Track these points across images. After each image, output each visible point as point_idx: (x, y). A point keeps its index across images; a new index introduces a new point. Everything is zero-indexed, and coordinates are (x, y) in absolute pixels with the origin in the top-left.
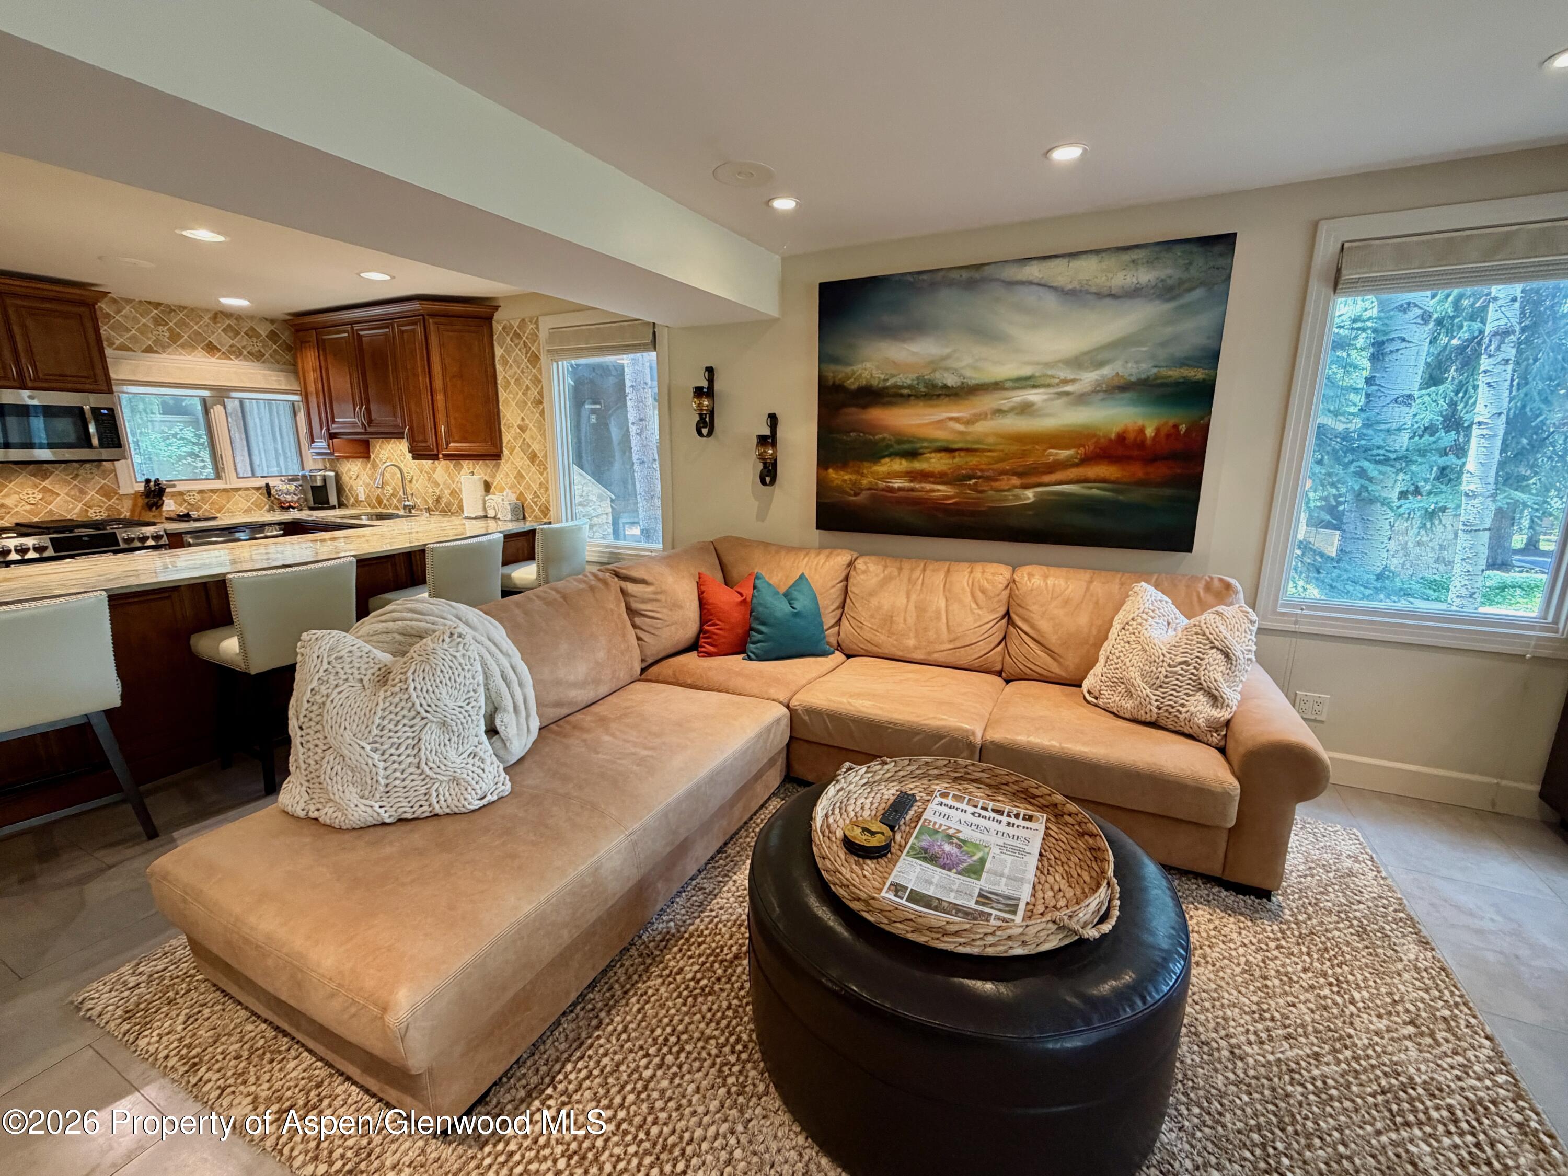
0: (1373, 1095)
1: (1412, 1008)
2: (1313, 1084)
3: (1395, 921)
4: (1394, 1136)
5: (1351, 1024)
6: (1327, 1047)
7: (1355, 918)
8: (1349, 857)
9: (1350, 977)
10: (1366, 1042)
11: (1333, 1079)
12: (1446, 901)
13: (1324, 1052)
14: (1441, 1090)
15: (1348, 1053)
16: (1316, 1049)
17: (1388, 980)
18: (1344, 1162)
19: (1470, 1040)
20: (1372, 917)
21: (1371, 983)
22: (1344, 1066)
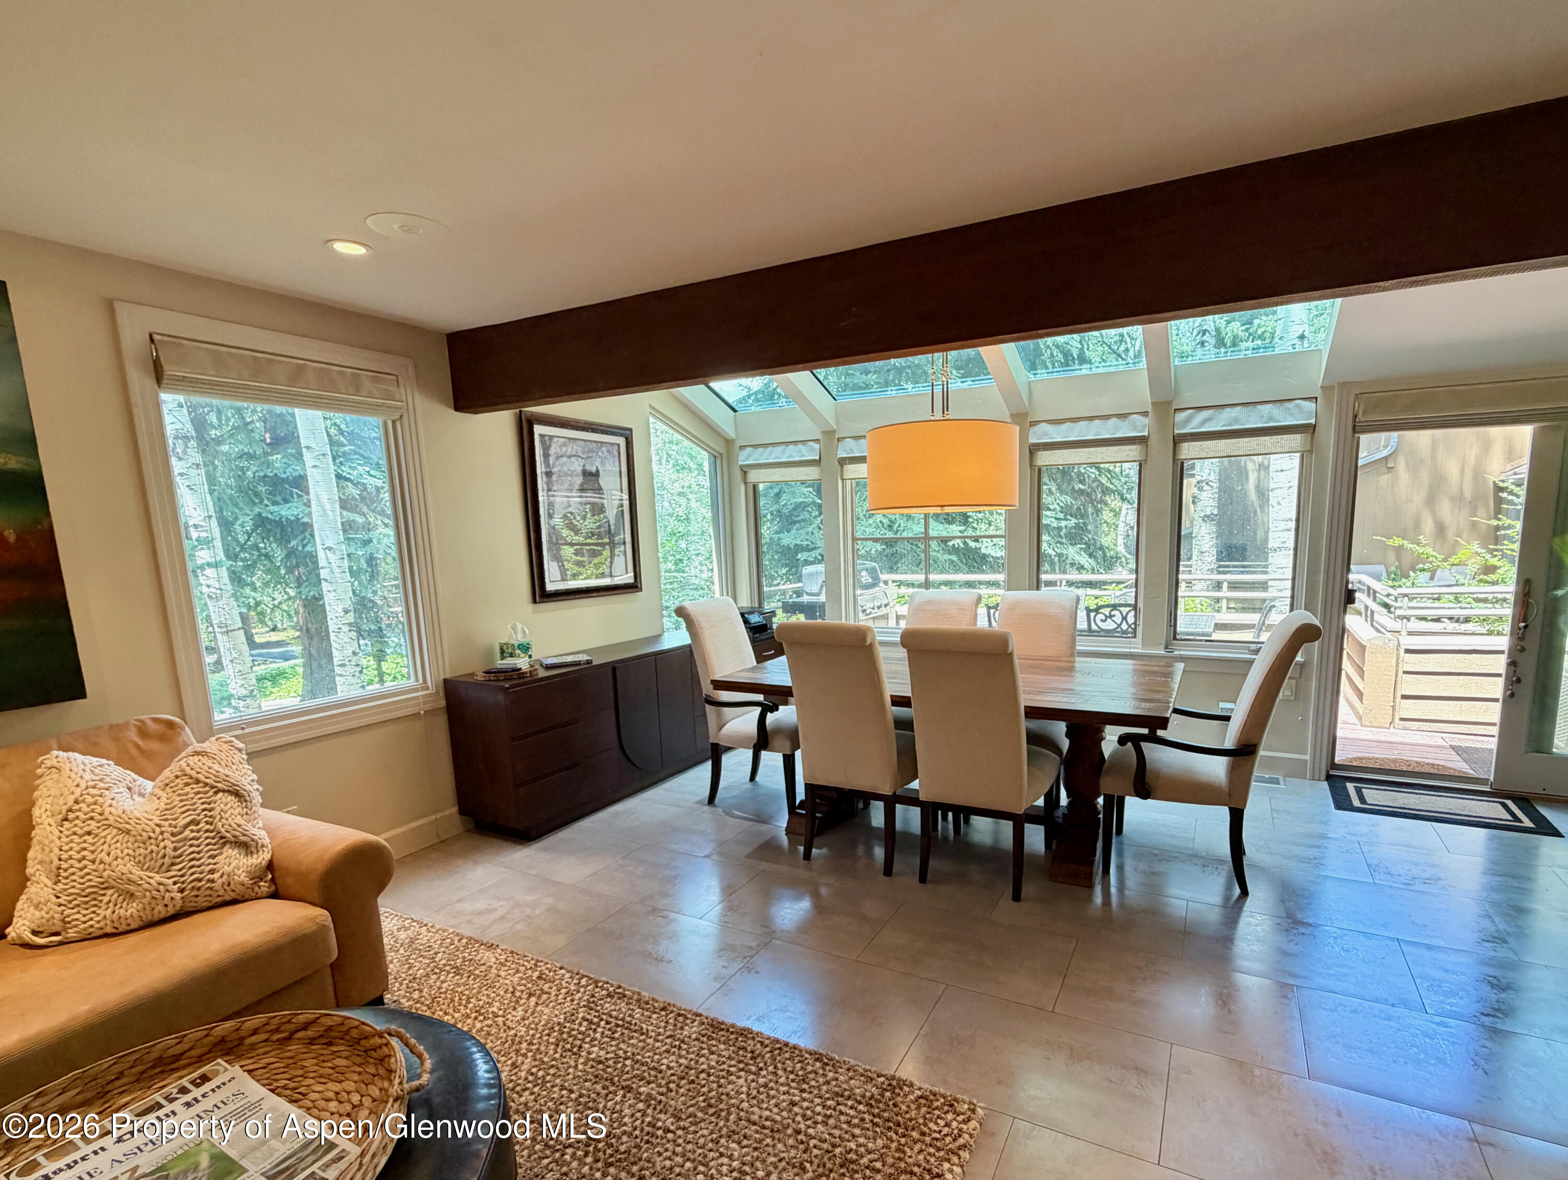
0: (556, 1052)
1: (523, 988)
2: (529, 1082)
3: (466, 947)
4: (581, 1060)
5: (509, 1028)
6: (513, 1054)
7: (445, 965)
8: (399, 930)
9: (481, 1003)
10: (524, 1029)
11: (534, 1067)
12: (472, 914)
13: (514, 1059)
14: (573, 1015)
15: (524, 1045)
16: (509, 1062)
17: (498, 985)
18: (581, 1100)
19: (557, 977)
20: (452, 956)
21: (493, 995)
22: (530, 1054)
